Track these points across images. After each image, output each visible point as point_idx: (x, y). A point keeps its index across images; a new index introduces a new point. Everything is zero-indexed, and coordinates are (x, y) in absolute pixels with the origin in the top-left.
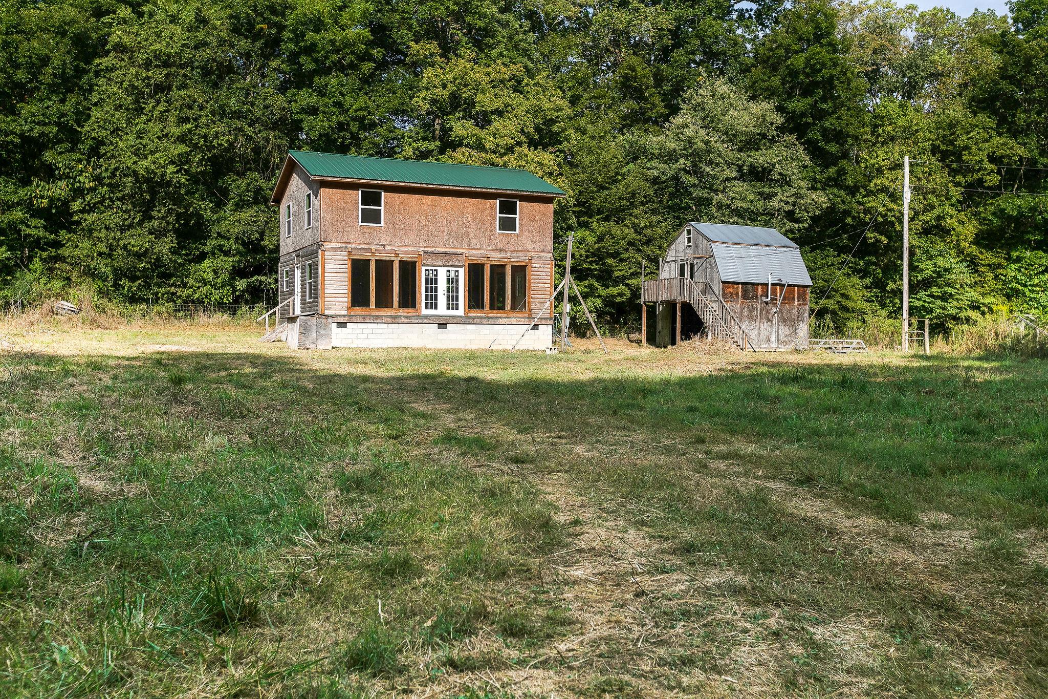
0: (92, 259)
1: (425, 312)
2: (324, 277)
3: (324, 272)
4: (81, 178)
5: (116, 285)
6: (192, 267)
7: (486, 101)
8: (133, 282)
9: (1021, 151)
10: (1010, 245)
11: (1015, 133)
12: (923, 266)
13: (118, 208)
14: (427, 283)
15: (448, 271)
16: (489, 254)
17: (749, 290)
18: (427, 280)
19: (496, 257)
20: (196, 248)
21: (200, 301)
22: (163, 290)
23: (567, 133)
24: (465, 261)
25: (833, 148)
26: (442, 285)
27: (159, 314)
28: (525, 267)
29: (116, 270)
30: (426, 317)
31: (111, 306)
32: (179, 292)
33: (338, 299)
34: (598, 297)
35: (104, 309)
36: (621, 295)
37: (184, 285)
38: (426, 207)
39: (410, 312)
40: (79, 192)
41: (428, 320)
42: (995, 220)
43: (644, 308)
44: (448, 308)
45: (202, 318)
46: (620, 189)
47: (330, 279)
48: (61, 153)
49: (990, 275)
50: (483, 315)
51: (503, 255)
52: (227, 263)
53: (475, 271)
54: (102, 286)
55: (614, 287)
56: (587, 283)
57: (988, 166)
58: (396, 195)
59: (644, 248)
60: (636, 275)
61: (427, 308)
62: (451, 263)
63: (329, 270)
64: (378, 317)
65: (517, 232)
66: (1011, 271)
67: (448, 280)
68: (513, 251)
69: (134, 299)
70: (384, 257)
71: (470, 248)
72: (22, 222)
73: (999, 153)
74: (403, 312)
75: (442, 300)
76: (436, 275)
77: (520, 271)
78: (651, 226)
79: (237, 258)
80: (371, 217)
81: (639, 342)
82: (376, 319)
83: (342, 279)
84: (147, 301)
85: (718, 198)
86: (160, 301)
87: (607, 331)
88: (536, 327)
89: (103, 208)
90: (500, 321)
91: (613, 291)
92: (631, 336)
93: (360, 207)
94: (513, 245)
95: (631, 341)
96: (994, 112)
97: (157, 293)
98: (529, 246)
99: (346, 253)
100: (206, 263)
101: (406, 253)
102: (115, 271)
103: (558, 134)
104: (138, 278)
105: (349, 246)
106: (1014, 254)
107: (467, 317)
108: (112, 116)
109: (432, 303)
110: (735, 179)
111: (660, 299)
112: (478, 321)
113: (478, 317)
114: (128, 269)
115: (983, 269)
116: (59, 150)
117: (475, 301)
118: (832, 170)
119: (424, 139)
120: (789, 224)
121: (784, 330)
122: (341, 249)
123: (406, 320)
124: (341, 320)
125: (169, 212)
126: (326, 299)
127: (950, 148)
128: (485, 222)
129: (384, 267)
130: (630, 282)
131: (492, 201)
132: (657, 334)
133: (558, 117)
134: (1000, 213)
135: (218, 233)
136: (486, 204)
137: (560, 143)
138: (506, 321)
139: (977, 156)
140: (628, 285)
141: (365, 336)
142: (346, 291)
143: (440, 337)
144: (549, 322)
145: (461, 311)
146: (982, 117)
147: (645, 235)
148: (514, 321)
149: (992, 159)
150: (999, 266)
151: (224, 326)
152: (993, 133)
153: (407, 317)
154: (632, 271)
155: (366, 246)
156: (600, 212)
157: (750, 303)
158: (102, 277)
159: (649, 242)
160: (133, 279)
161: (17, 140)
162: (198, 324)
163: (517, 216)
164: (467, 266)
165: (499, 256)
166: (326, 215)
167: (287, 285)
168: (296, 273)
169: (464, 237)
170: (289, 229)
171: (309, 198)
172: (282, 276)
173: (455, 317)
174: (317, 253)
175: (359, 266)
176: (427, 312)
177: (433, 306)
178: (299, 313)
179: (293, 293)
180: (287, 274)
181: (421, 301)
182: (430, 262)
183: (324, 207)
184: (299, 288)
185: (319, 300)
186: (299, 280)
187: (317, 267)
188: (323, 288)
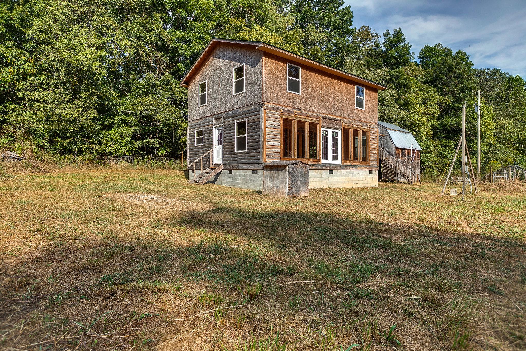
0: (33, 124)
4: (25, 67)
5: (51, 142)
6: (105, 133)
8: (65, 140)
9: (449, 101)
13: (53, 90)
14: (323, 140)
15: (333, 132)
16: (353, 122)
17: (403, 152)
18: (322, 138)
19: (355, 125)
20: (107, 120)
21: (110, 154)
22: (86, 146)
24: (341, 126)
26: (330, 143)
27: (83, 162)
28: (367, 132)
29: (52, 132)
30: (324, 165)
31: (47, 156)
32: (97, 147)
33: (274, 150)
35: (42, 158)
37: (100, 144)
39: (315, 161)
40: (23, 77)
41: (325, 167)
42: (441, 128)
44: (333, 159)
45: (113, 165)
48: (8, 47)
50: (350, 164)
51: (358, 123)
52: (128, 131)
53: (346, 134)
54: (40, 142)
58: (308, 72)
61: (323, 158)
62: (334, 126)
63: (269, 126)
65: (364, 109)
67: (333, 139)
68: (362, 122)
69: (64, 152)
70: (301, 118)
71: (344, 118)
73: (440, 101)
74: (312, 162)
75: (330, 153)
76: (327, 135)
77: (365, 135)
79: (135, 128)
80: (294, 87)
83: (277, 134)
84: (74, 153)
86: (84, 153)
88: (370, 172)
89: (41, 89)
93: (288, 77)
94: (362, 118)
96: (435, 87)
97: (81, 148)
98: (369, 119)
99: (280, 113)
100: (114, 130)
101: (313, 117)
102: (50, 132)
104: (68, 138)
105: (281, 107)
107: (342, 165)
108: (51, 26)
109: (325, 155)
112: (348, 168)
114: (61, 131)
116: (7, 45)
117: (346, 156)
122: (276, 109)
123: (314, 168)
125: (92, 94)
126: (267, 149)
128: (350, 100)
131: (354, 86)
135: (122, 112)
136: (351, 88)
138: (359, 168)
139: (433, 102)
142: (280, 144)
143: (330, 179)
144: (376, 169)
145: (339, 162)
146: (432, 88)
148: (363, 168)
149: (437, 103)
151: (126, 169)
152: (437, 94)
155: (290, 109)
157: (404, 158)
158: (40, 136)
160: (64, 138)
162: (110, 168)
163: (364, 98)
164: (343, 129)
166: (266, 79)
167: (200, 141)
168: (215, 132)
169: (340, 109)
170: (203, 100)
171: (239, 72)
172: (192, 135)
173: (337, 165)
174: (257, 112)
175: (287, 124)
176: (323, 162)
177: (326, 157)
178: (220, 162)
179: (210, 146)
180: (200, 133)
181: (320, 153)
182: (325, 124)
183: (265, 73)
184: (219, 143)
185: (262, 150)
186: (220, 136)
187: (258, 123)
188: (265, 141)
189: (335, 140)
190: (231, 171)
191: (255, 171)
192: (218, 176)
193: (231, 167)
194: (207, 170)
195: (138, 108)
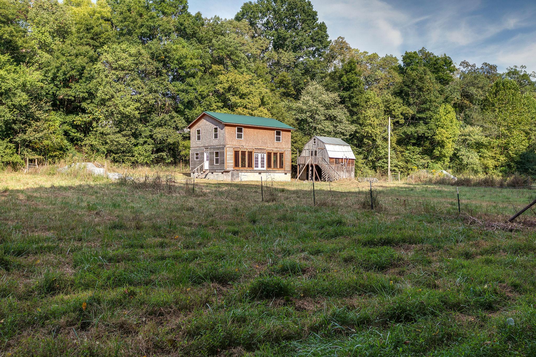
2: (226, 157)
3: (226, 155)
7: (243, 89)
9: (411, 112)
10: (406, 144)
11: (409, 105)
12: (381, 152)
14: (255, 159)
15: (261, 155)
16: (273, 149)
17: (337, 160)
19: (275, 150)
24: (266, 151)
25: (355, 110)
26: (260, 160)
27: (124, 167)
28: (283, 153)
30: (255, 170)
32: (131, 158)
33: (231, 164)
37: (133, 156)
39: (251, 169)
42: (403, 136)
43: (298, 166)
44: (261, 167)
47: (228, 157)
48: (88, 104)
49: (400, 155)
50: (272, 170)
51: (277, 149)
53: (269, 155)
57: (401, 116)
58: (247, 129)
61: (255, 167)
62: (262, 152)
63: (228, 154)
64: (242, 170)
65: (281, 142)
66: (407, 153)
67: (261, 158)
68: (280, 148)
69: (114, 161)
70: (243, 150)
71: (268, 147)
72: (69, 130)
73: (404, 112)
74: (249, 169)
75: (260, 165)
76: (258, 156)
77: (281, 155)
79: (153, 146)
80: (240, 136)
83: (232, 157)
84: (119, 162)
85: (320, 126)
86: (125, 162)
88: (286, 174)
90: (276, 172)
93: (237, 133)
94: (280, 146)
96: (402, 98)
97: (124, 159)
98: (284, 146)
99: (233, 149)
101: (250, 149)
105: (234, 146)
106: (408, 148)
107: (267, 170)
110: (324, 120)
112: (270, 172)
113: (270, 170)
115: (398, 152)
117: (269, 166)
118: (355, 118)
119: (218, 102)
120: (343, 137)
121: (347, 174)
122: (231, 147)
123: (250, 171)
126: (227, 164)
127: (388, 109)
128: (272, 138)
129: (243, 153)
131: (274, 131)
134: (405, 133)
136: (272, 132)
138: (278, 172)
139: (397, 112)
142: (233, 162)
143: (259, 177)
144: (290, 172)
145: (265, 169)
146: (398, 99)
148: (280, 172)
149: (402, 114)
150: (403, 152)
152: (402, 105)
155: (238, 146)
157: (337, 165)
161: (73, 99)
163: (281, 136)
164: (267, 153)
166: (227, 136)
167: (197, 158)
168: (205, 154)
169: (266, 143)
170: (199, 138)
171: (216, 129)
172: (193, 155)
173: (263, 170)
174: (223, 148)
175: (236, 153)
176: (255, 169)
177: (257, 167)
178: (208, 168)
179: (203, 161)
180: (197, 154)
181: (254, 165)
182: (256, 151)
183: (226, 133)
184: (207, 160)
185: (225, 164)
186: (207, 157)
187: (223, 153)
188: (226, 161)
189: (263, 158)
190: (212, 173)
191: (222, 173)
192: (206, 175)
193: (213, 171)
194: (202, 172)
195: (158, 136)
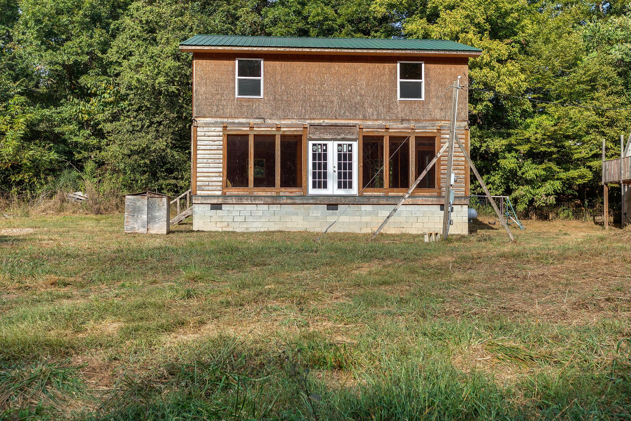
1: (312, 191)
2: (196, 154)
3: (196, 150)
4: (106, 95)
14: (314, 158)
15: (339, 145)
16: (388, 124)
18: (314, 156)
19: (398, 128)
23: (522, 23)
24: (358, 134)
26: (332, 161)
28: (433, 138)
29: (131, 167)
30: (314, 197)
33: (211, 179)
34: (557, 179)
36: (582, 177)
38: (313, 76)
39: (295, 191)
41: (317, 200)
43: (606, 189)
44: (339, 187)
46: (579, 73)
47: (202, 156)
50: (382, 194)
51: (405, 125)
55: (575, 170)
56: (544, 166)
58: (277, 63)
59: (607, 130)
60: (597, 156)
61: (314, 187)
62: (343, 136)
63: (202, 147)
64: (257, 197)
65: (423, 98)
67: (339, 156)
68: (417, 121)
70: (263, 130)
71: (365, 118)
74: (286, 192)
75: (332, 178)
76: (325, 150)
78: (614, 108)
80: (249, 89)
81: (602, 224)
82: (254, 200)
83: (217, 156)
87: (571, 214)
88: (442, 207)
89: (122, 118)
91: (574, 173)
92: (597, 218)
93: (237, 77)
94: (418, 114)
95: (596, 223)
98: (437, 114)
99: (220, 129)
101: (288, 126)
103: (512, 25)
105: (225, 120)
107: (361, 196)
108: (125, 43)
109: (320, 181)
111: (623, 178)
112: (375, 201)
113: (375, 197)
114: (138, 165)
116: (91, 74)
122: (215, 124)
123: (289, 201)
124: (215, 201)
126: (199, 179)
128: (383, 89)
129: (264, 143)
130: (591, 164)
131: (391, 65)
132: (623, 216)
133: (512, 9)
136: (384, 68)
137: (515, 34)
138: (412, 201)
140: (590, 167)
141: (242, 219)
142: (221, 170)
143: (330, 219)
144: (463, 201)
145: (354, 191)
147: (607, 117)
148: (421, 200)
153: (288, 197)
154: (593, 153)
155: (243, 121)
156: (558, 97)
159: (612, 123)
163: (423, 80)
164: (361, 138)
165: (401, 126)
166: (197, 88)
169: (355, 107)
173: (349, 197)
176: (316, 192)
177: (322, 185)
182: (319, 135)
183: (196, 81)
188: (195, 167)
189: (345, 157)
